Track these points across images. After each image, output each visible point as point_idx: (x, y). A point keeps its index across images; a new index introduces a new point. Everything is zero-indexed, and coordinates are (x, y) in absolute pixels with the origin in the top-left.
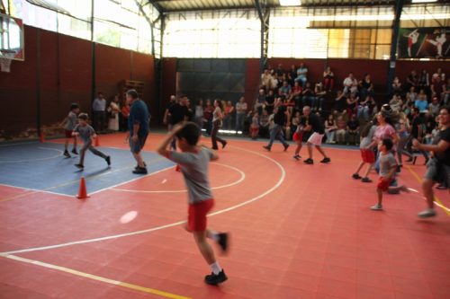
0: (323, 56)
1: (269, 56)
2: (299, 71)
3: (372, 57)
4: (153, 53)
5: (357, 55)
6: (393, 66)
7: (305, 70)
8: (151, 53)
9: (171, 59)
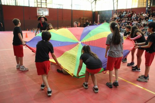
0: (131, 8)
1: (118, 9)
2: (124, 13)
3: (144, 6)
5: (140, 6)
6: (147, 9)
7: (125, 12)
8: (91, 10)
9: (97, 11)
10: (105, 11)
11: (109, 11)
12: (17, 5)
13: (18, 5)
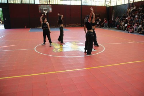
1: (135, 2)
4: (106, 5)
8: (105, 6)
9: (112, 6)
10: (120, 5)
11: (124, 5)
12: (22, 3)
13: (24, 3)
